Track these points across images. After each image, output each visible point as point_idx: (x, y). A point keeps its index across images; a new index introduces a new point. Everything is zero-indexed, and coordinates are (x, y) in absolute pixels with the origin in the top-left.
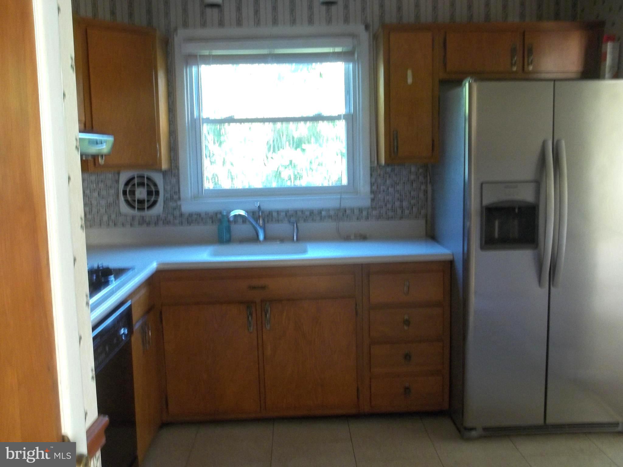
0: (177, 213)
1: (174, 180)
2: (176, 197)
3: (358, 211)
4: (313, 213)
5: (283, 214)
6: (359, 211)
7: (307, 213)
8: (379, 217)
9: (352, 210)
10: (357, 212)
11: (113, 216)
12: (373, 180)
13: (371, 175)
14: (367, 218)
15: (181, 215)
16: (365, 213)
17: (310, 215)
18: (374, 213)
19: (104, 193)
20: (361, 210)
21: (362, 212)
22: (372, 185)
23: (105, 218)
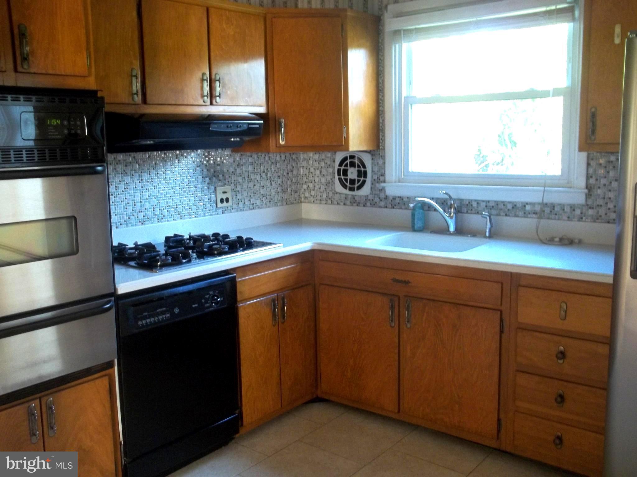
0: (382, 196)
1: (381, 162)
2: (382, 178)
3: (569, 207)
4: (515, 205)
5: (483, 205)
6: (571, 207)
7: (509, 206)
8: (596, 219)
9: (562, 207)
10: (567, 209)
11: (331, 194)
12: (591, 171)
13: (588, 165)
14: (580, 219)
15: (386, 198)
16: (578, 212)
17: (513, 208)
18: (591, 212)
19: (324, 172)
20: (573, 208)
21: (574, 210)
22: (588, 177)
23: (325, 196)
